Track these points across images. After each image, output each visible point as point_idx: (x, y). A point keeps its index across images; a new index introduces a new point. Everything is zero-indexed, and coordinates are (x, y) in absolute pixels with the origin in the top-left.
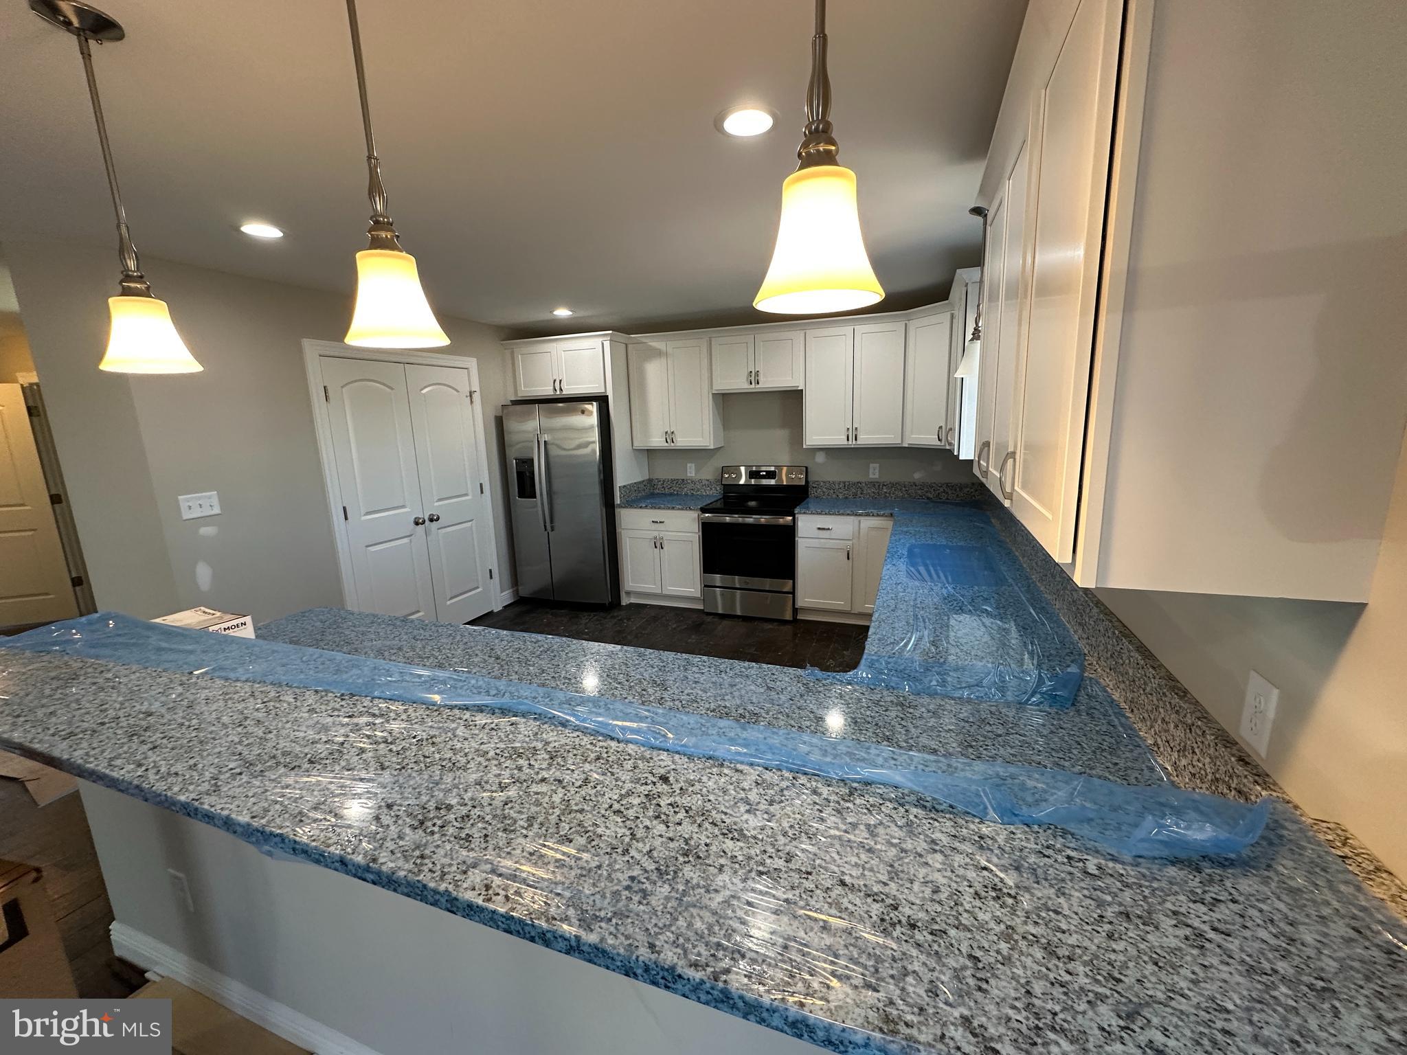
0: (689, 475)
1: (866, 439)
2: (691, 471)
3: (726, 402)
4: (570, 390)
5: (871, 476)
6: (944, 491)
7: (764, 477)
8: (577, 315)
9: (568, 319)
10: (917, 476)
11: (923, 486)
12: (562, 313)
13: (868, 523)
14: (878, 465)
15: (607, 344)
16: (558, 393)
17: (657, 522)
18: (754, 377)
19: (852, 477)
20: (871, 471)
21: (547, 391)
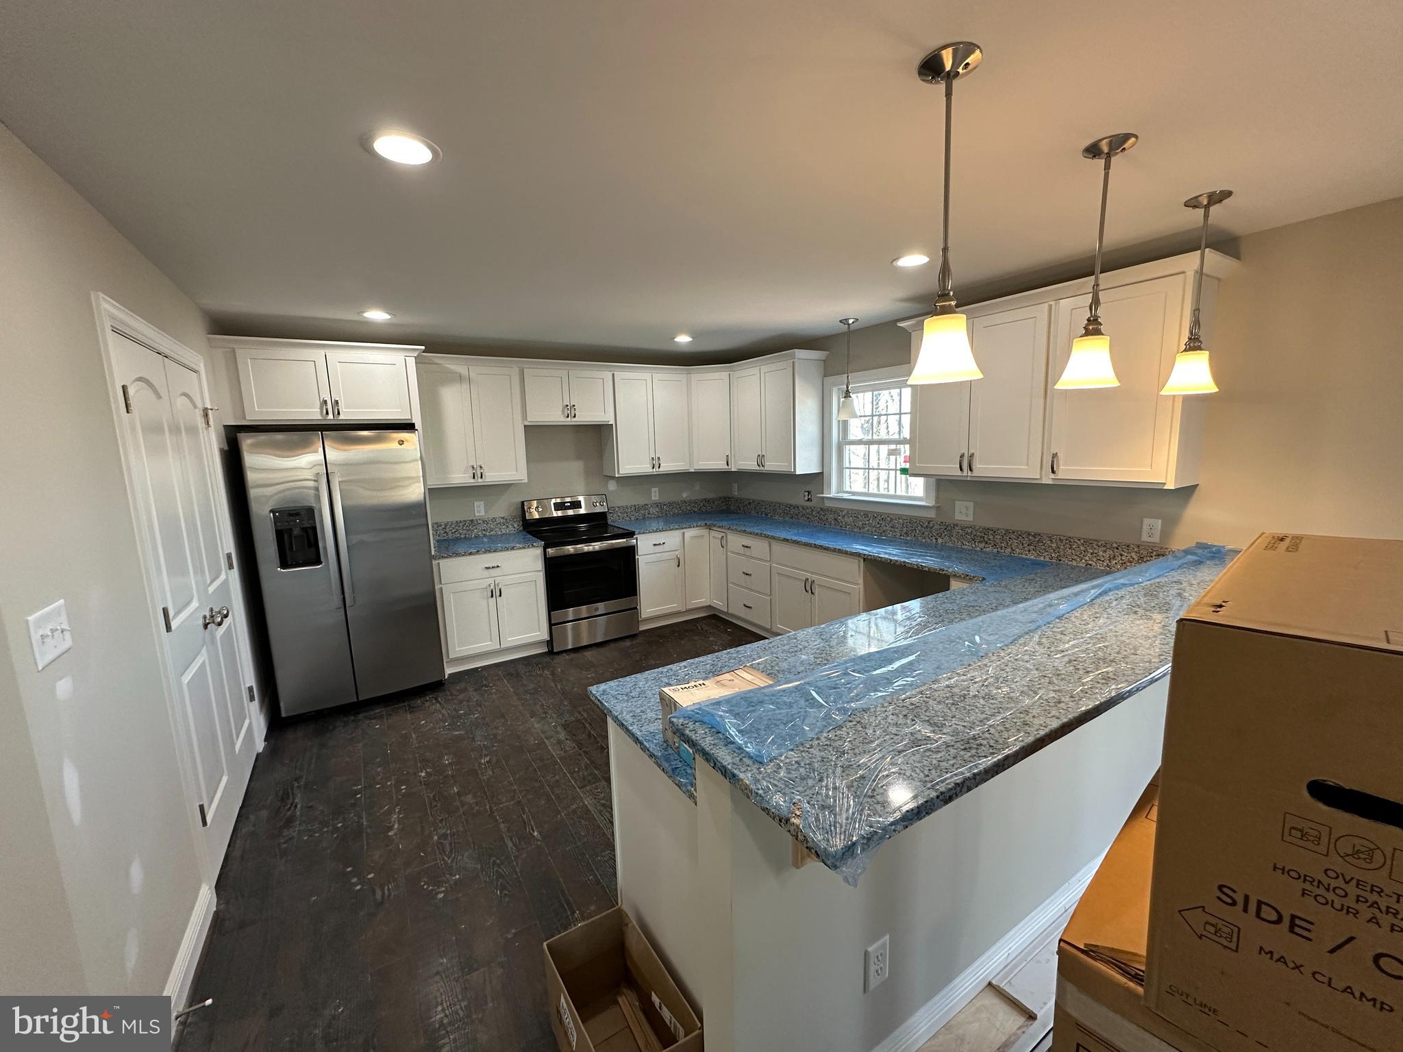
0: (477, 514)
1: (668, 467)
2: (480, 510)
3: (536, 434)
4: (348, 414)
5: (653, 498)
6: (704, 505)
7: (569, 508)
8: (396, 321)
9: (386, 324)
10: (685, 495)
11: (690, 502)
12: (377, 316)
13: (690, 533)
14: (657, 489)
15: (411, 362)
16: (331, 416)
17: (489, 568)
18: (570, 410)
19: (640, 500)
20: (653, 494)
21: (313, 414)
